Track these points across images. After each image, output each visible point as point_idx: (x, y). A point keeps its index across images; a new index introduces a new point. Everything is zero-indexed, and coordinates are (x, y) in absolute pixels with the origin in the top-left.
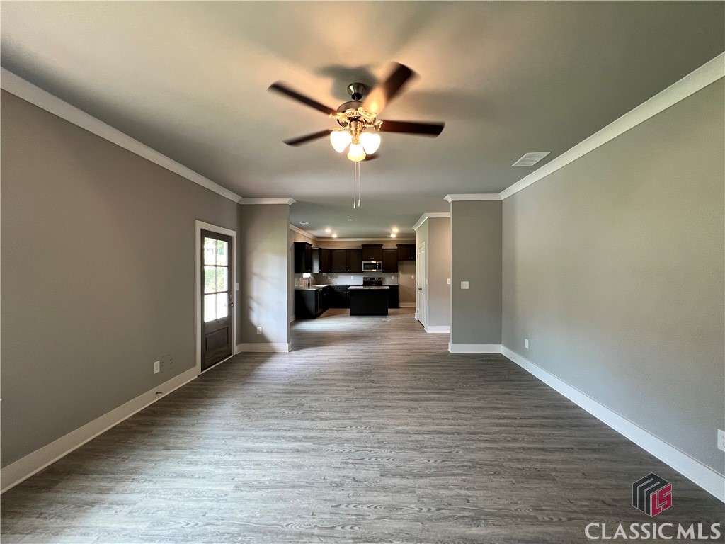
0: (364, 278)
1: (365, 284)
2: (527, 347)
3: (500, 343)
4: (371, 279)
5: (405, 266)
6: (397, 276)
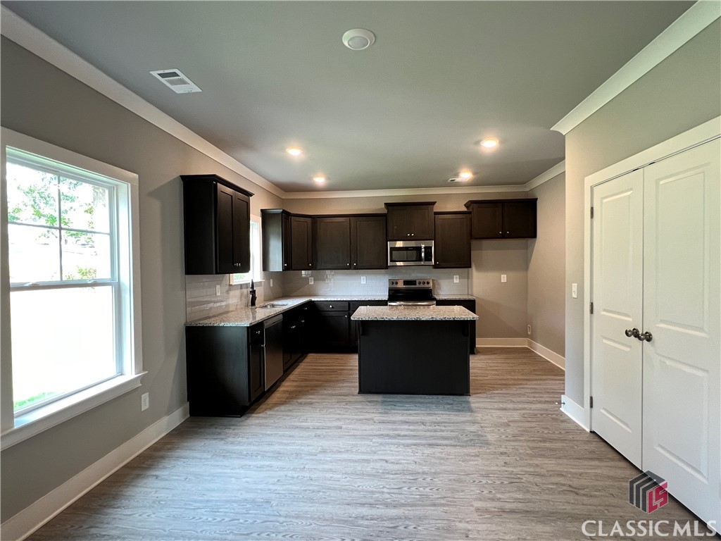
0: (392, 282)
4: (406, 283)
5: (486, 251)
6: (468, 277)
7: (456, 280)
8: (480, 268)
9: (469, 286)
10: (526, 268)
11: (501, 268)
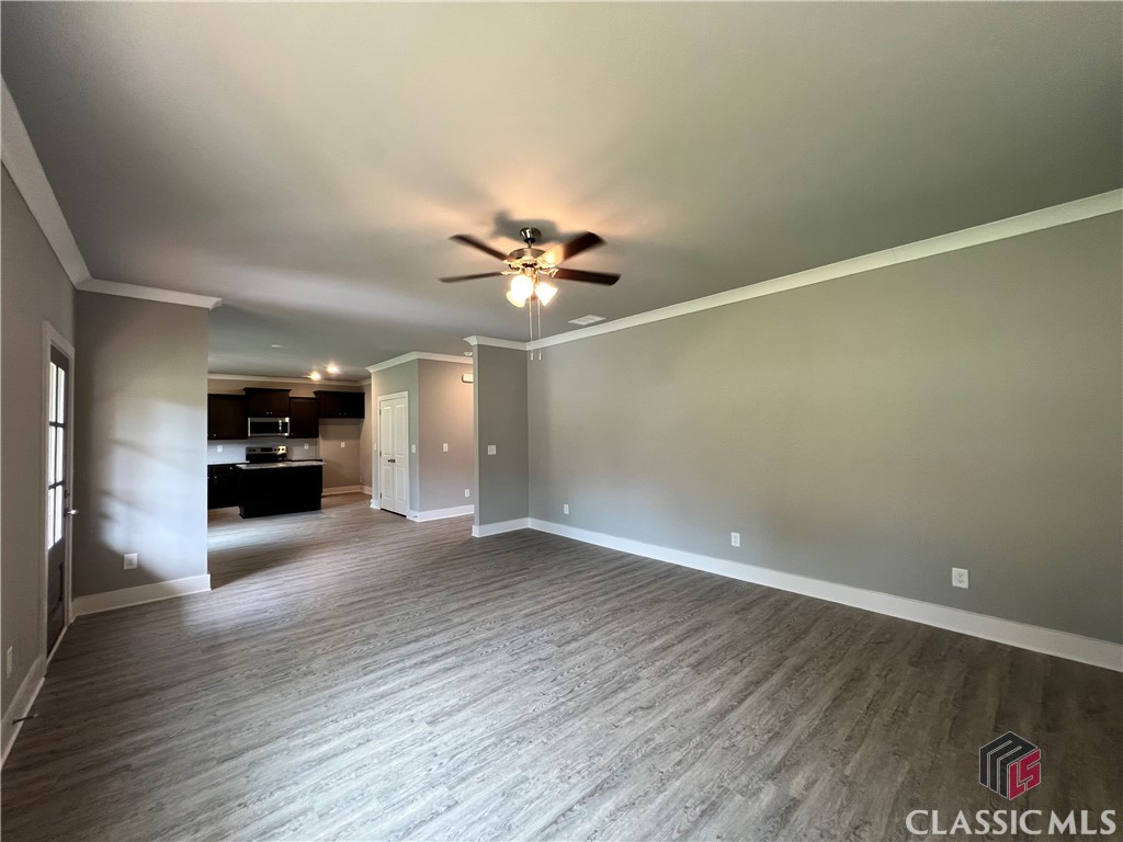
0: (248, 450)
1: (251, 457)
2: (566, 512)
3: (527, 516)
4: (263, 449)
5: (330, 426)
6: (316, 444)
7: (306, 447)
8: (325, 438)
9: (317, 451)
10: (359, 437)
11: (342, 438)
